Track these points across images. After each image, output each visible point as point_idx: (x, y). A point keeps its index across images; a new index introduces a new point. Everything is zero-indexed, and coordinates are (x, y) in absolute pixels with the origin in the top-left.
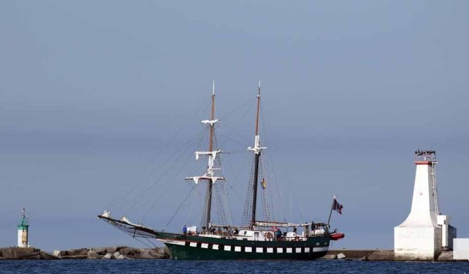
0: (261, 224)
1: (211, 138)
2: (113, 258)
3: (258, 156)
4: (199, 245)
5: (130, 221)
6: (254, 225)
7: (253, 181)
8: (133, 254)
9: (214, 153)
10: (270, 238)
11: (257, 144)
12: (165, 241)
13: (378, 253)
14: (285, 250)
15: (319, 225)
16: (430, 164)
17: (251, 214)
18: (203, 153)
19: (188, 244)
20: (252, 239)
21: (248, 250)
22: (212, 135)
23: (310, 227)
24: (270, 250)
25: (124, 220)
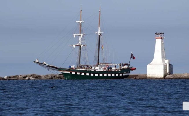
0: (101, 64)
1: (80, 29)
2: (29, 79)
3: (100, 36)
4: (76, 73)
5: (47, 63)
6: (98, 64)
7: (98, 46)
8: (38, 78)
9: (82, 35)
10: (105, 70)
11: (99, 31)
12: (61, 72)
13: (140, 76)
14: (111, 75)
15: (125, 64)
16: (161, 38)
17: (97, 60)
18: (77, 35)
19: (71, 73)
20: (98, 70)
21: (96, 75)
22: (80, 27)
23: (122, 65)
24: (105, 75)
25: (45, 63)
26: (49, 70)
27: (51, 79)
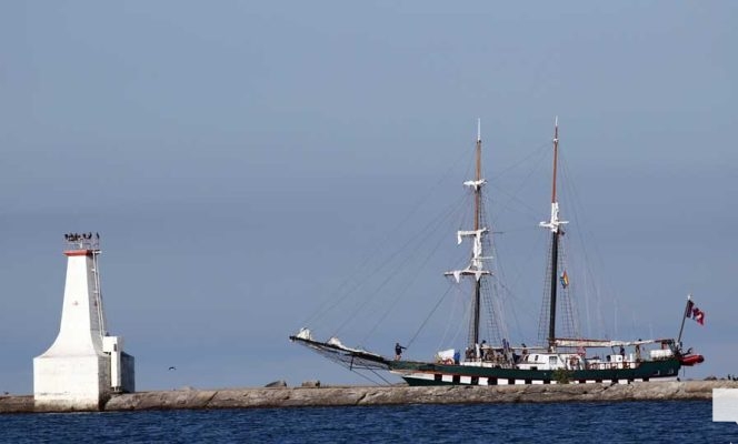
0: (564, 343)
3: (556, 236)
4: (457, 379)
5: (343, 344)
6: (553, 344)
10: (575, 365)
11: (554, 218)
13: (7, 401)
16: (89, 254)
17: (548, 328)
18: (467, 233)
19: (438, 378)
22: (478, 204)
25: (334, 341)
26: (351, 367)
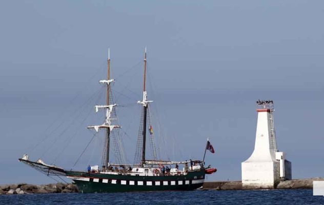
0: (150, 163)
1: (108, 94)
2: (15, 193)
3: (146, 108)
4: (101, 181)
5: (44, 162)
6: (144, 163)
7: (143, 128)
8: (32, 190)
9: (111, 107)
10: (157, 173)
11: (145, 99)
12: (73, 178)
13: (229, 184)
14: (169, 183)
15: (196, 162)
16: (269, 111)
17: (142, 155)
18: (102, 106)
19: (91, 180)
20: (143, 175)
21: (140, 183)
22: (108, 92)
23: (189, 164)
24: (158, 183)
25: (40, 161)
26: (48, 175)
27: (57, 192)
